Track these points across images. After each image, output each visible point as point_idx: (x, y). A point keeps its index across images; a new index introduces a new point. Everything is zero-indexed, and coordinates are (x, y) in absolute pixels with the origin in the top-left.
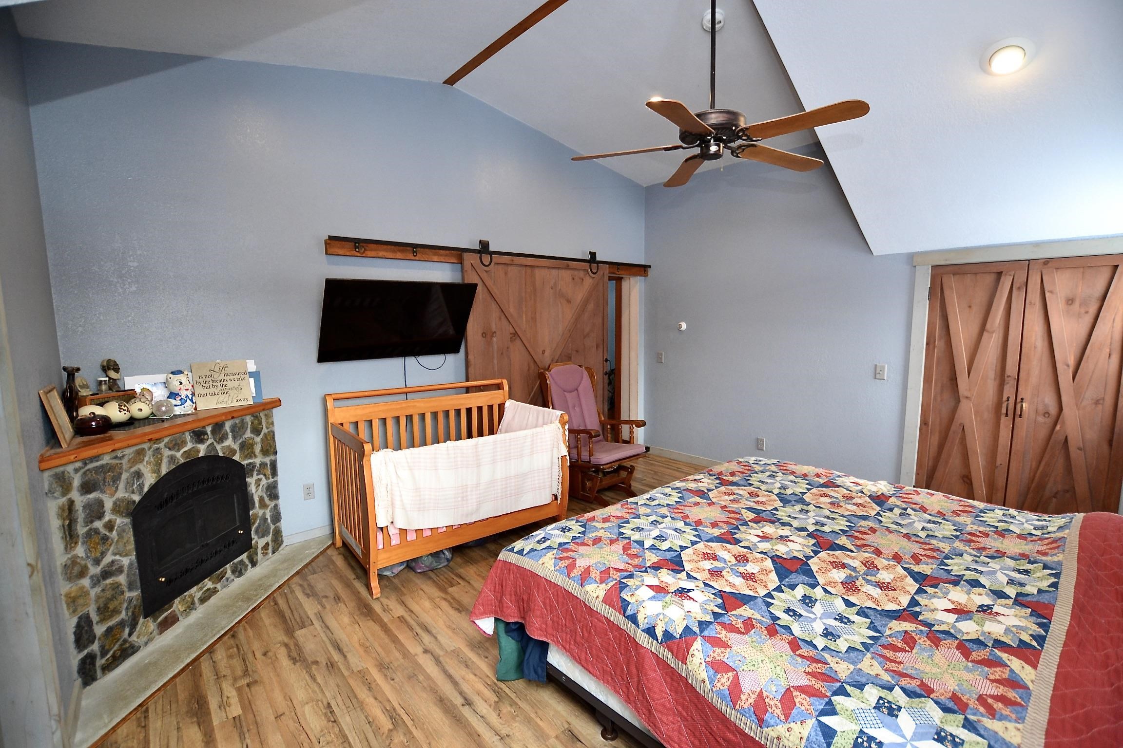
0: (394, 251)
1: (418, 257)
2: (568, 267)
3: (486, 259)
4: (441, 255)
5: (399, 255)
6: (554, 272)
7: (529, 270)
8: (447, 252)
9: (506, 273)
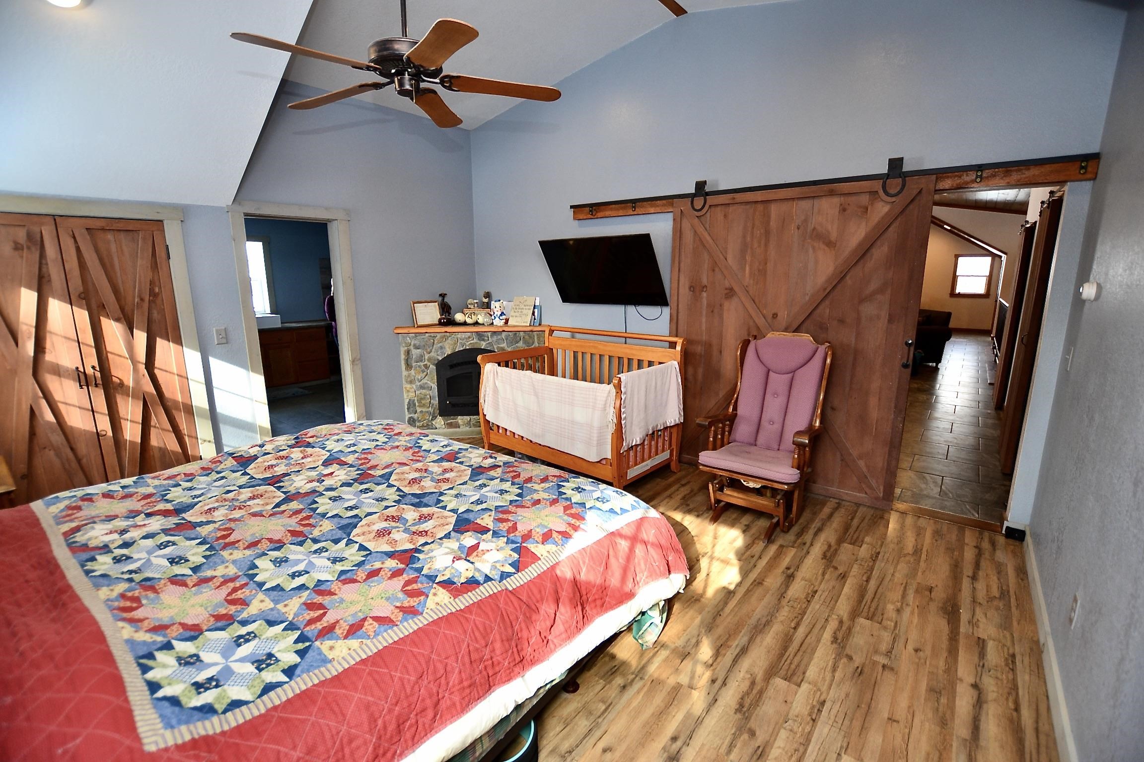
0: (618, 210)
1: (638, 211)
2: (832, 193)
3: (699, 202)
4: (658, 206)
5: (621, 213)
6: (805, 204)
7: (760, 207)
8: (664, 202)
9: (725, 216)
